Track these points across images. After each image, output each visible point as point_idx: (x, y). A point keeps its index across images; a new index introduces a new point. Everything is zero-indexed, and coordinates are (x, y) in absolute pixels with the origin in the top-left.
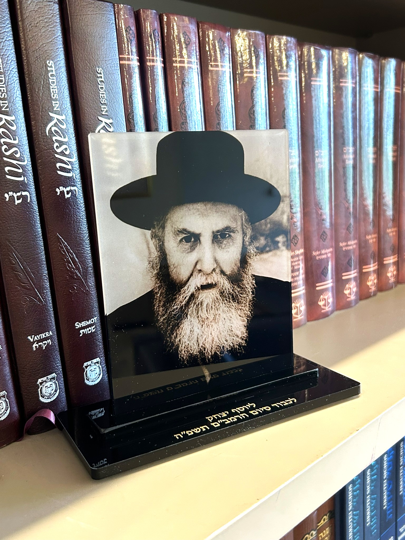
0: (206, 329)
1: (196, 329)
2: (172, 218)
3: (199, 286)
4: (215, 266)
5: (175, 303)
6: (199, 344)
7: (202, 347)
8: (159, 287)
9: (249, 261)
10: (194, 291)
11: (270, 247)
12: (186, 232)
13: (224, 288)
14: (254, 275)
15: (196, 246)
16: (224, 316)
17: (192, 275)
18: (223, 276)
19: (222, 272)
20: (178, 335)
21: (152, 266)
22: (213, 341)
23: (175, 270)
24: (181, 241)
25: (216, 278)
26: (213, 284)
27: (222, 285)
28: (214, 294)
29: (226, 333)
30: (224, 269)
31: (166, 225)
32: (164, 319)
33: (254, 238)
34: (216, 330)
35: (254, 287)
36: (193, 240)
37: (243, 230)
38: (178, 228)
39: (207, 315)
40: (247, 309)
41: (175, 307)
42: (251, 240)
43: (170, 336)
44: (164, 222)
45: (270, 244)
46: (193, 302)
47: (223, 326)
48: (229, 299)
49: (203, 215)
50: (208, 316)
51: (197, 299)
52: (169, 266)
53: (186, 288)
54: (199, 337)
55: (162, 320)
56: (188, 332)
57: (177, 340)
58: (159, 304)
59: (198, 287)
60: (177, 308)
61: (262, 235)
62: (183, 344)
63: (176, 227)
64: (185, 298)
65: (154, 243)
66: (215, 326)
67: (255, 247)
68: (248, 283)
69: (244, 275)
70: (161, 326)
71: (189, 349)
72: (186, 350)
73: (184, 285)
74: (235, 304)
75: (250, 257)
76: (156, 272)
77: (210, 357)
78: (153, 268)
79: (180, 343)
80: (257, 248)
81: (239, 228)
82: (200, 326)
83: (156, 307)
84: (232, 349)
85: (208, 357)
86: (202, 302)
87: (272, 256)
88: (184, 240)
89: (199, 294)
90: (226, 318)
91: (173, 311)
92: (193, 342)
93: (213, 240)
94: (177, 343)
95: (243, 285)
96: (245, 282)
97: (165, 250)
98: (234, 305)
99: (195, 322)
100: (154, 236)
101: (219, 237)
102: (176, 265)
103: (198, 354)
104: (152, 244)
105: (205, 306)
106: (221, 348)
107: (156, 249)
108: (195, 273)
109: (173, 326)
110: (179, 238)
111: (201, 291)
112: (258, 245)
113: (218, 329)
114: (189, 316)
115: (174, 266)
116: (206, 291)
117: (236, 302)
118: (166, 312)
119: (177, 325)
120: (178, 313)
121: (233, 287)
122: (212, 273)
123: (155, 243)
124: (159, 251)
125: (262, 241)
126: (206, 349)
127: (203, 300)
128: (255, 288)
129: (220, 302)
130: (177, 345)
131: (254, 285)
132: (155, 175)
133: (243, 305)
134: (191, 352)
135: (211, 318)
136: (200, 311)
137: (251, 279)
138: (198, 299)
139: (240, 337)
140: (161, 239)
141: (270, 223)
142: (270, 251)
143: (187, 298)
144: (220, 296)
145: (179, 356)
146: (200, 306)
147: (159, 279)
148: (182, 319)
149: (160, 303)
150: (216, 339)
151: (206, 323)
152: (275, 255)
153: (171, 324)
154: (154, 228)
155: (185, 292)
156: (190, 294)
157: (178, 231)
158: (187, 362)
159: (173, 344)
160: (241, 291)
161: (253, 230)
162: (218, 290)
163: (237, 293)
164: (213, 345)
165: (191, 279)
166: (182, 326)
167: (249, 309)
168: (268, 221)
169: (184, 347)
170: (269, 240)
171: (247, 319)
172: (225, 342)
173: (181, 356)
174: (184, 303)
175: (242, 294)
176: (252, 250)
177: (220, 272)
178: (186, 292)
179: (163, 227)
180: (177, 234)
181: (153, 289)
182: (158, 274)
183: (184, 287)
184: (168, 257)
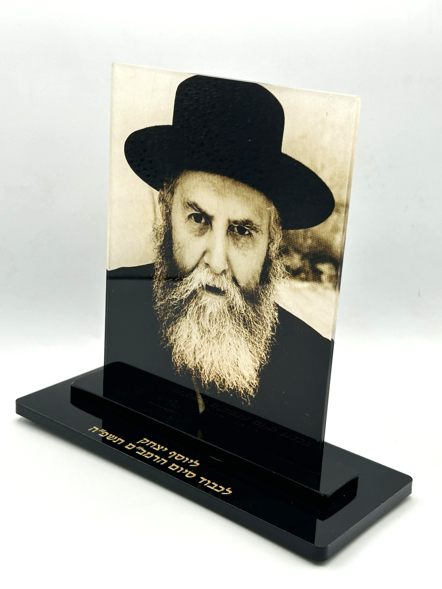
0: (206, 345)
1: (194, 337)
2: (183, 185)
3: (204, 285)
4: (226, 267)
5: (175, 292)
6: (195, 358)
7: (199, 364)
8: (160, 263)
9: (273, 280)
10: (198, 287)
11: (307, 273)
12: (197, 207)
13: (234, 302)
14: (278, 305)
15: (206, 232)
16: (230, 339)
17: (197, 265)
18: (235, 286)
19: (235, 280)
20: (174, 333)
21: (156, 235)
22: (212, 364)
23: (179, 250)
24: (190, 217)
25: (225, 283)
26: (220, 290)
27: (232, 297)
28: (221, 304)
29: (229, 364)
30: (238, 277)
31: (175, 190)
32: (161, 305)
33: (284, 251)
34: (217, 352)
35: (275, 321)
36: (203, 221)
37: (269, 234)
38: (189, 200)
39: (209, 327)
40: (262, 348)
41: (174, 297)
42: (279, 253)
43: (165, 329)
44: (173, 187)
45: (307, 269)
46: (195, 301)
47: (227, 352)
48: (239, 320)
49: (219, 193)
50: (210, 329)
51: (200, 300)
52: (174, 244)
53: (188, 279)
54: (196, 349)
55: (159, 305)
56: (185, 336)
57: (173, 338)
58: (158, 285)
59: (202, 286)
60: (176, 299)
61: (298, 251)
62: (178, 347)
63: (186, 197)
64: (187, 291)
65: (161, 208)
66: (217, 346)
67: (284, 265)
68: (268, 312)
69: (263, 297)
70: (157, 311)
72: (181, 356)
73: (187, 274)
74: (246, 332)
75: (275, 276)
76: (159, 244)
77: (206, 382)
78: (157, 238)
79: (175, 344)
80: (288, 268)
81: (264, 228)
82: (199, 337)
83: (155, 286)
84: (235, 390)
85: (204, 381)
86: (205, 307)
87: (309, 289)
88: (193, 218)
89: (202, 294)
90: (232, 344)
91: (172, 300)
92: (189, 350)
93: (227, 231)
94: (171, 342)
95: (261, 311)
96: (263, 308)
97: (171, 221)
98: (244, 332)
99: (195, 327)
100: (162, 200)
101: (236, 229)
102: (181, 245)
103: (193, 369)
104: (159, 207)
105: (208, 312)
106: (221, 379)
107: (162, 216)
108: (201, 266)
109: (170, 318)
110: (189, 213)
111: (205, 292)
112: (289, 263)
113: (221, 352)
114: (188, 315)
115: (179, 246)
116: (210, 294)
117: (247, 329)
118: (164, 298)
119: (173, 321)
120: (176, 306)
121: (246, 308)
122: (221, 274)
123: (162, 209)
124: (164, 220)
125: (296, 261)
126: (203, 370)
127: (206, 304)
128: (276, 323)
129: (226, 317)
130: (171, 344)
131: (275, 319)
132: (171, 126)
133: (257, 339)
134: (186, 363)
135: (214, 333)
136: (201, 317)
137: (273, 308)
138: (201, 301)
139: (247, 380)
140: (168, 207)
141: (311, 237)
142: (306, 280)
143: (189, 293)
144: (228, 310)
145: (173, 359)
146: (202, 310)
147: (161, 254)
148: (180, 316)
149: (159, 284)
150: (216, 364)
151: (206, 336)
152: (315, 290)
153: (168, 315)
154: (163, 190)
155: (187, 284)
156: (192, 289)
157: (188, 203)
158: (180, 371)
159: (167, 341)
160: (257, 318)
161: (285, 237)
162: (226, 301)
163: (251, 318)
164: (212, 370)
165: (196, 270)
166: (179, 324)
167: (265, 350)
168: (309, 234)
169: (179, 352)
170: (307, 264)
171: (260, 362)
172: (227, 375)
173: (174, 360)
174: (184, 297)
175: (257, 323)
176: (279, 266)
177: (231, 278)
178: (189, 285)
179: (173, 193)
180: (186, 206)
181: (154, 263)
182: (161, 247)
183: (187, 276)
184: (173, 231)
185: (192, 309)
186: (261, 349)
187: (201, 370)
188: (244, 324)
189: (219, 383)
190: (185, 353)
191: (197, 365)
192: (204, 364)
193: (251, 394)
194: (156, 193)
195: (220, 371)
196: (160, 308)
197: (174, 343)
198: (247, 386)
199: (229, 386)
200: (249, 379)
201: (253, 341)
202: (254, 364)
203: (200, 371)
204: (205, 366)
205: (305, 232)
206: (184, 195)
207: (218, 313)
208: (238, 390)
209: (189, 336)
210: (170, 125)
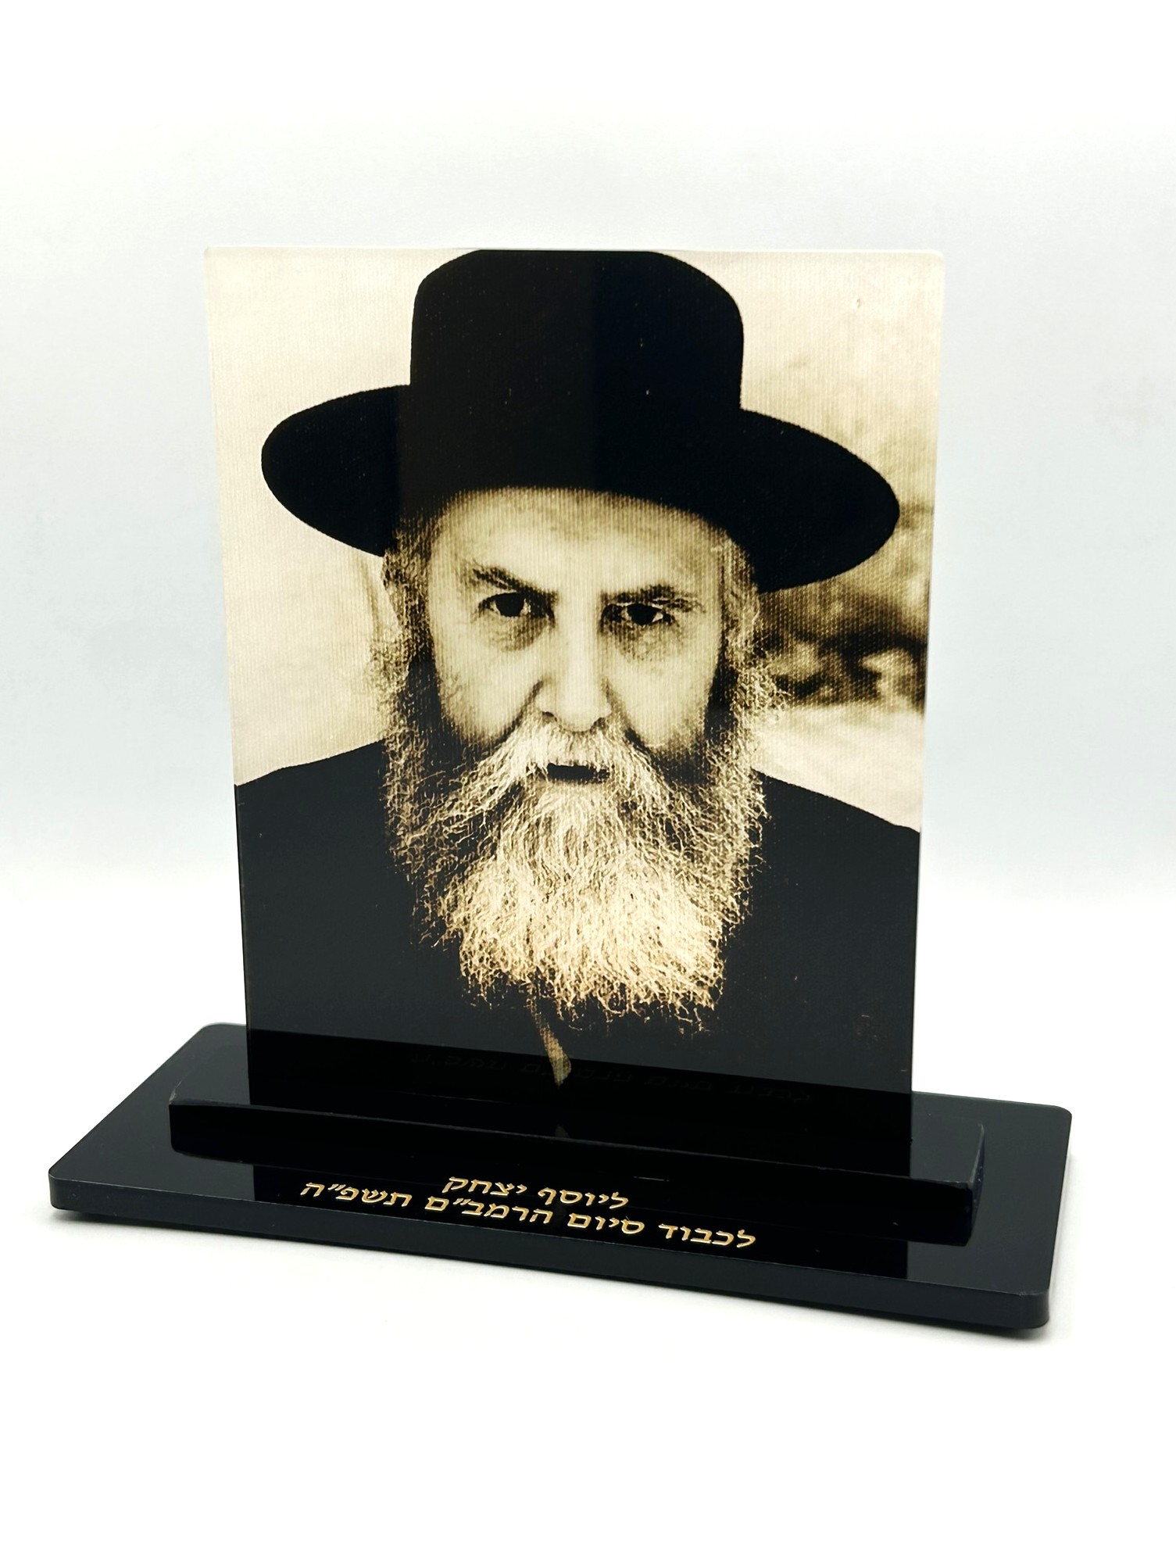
0: (562, 912)
1: (523, 900)
2: (456, 530)
3: (543, 766)
4: (606, 711)
5: (456, 800)
6: (532, 952)
7: (543, 963)
8: (402, 736)
9: (744, 719)
10: (524, 776)
11: (836, 684)
12: (504, 579)
13: (635, 793)
14: (761, 776)
15: (539, 634)
16: (632, 885)
17: (517, 723)
18: (634, 752)
19: (633, 737)
20: (461, 904)
21: (385, 668)
22: (584, 957)
23: (459, 695)
24: (485, 605)
25: (606, 751)
26: (593, 769)
27: (628, 780)
28: (597, 805)
29: (634, 944)
30: (641, 729)
31: (434, 546)
32: (416, 842)
33: (767, 644)
34: (596, 923)
35: (757, 815)
36: (526, 609)
37: (724, 608)
38: (477, 564)
39: (566, 867)
40: (726, 887)
41: (454, 813)
42: (755, 649)
43: (433, 897)
44: (428, 538)
45: (838, 674)
46: (519, 811)
47: (625, 918)
48: (655, 833)
49: (567, 532)
50: (569, 871)
51: (534, 805)
52: (441, 681)
53: (494, 760)
54: (532, 928)
55: (409, 843)
56: (496, 903)
57: (457, 917)
58: (402, 792)
59: (538, 769)
60: (460, 818)
61: (806, 636)
62: (478, 935)
63: (469, 558)
64: (492, 792)
65: (392, 597)
66: (594, 909)
67: (773, 677)
68: (735, 798)
69: (718, 764)
70: (404, 858)
71: (498, 955)
72: (487, 956)
73: (488, 749)
74: (676, 857)
75: (747, 707)
76: (394, 688)
77: (569, 1004)
78: (387, 675)
79: (467, 930)
80: (782, 682)
81: (709, 597)
82: (539, 897)
83: (390, 798)
84: (656, 1003)
85: (564, 1003)
86: (549, 821)
87: (844, 720)
88: (494, 606)
89: (540, 789)
90: (637, 894)
91: (447, 823)
92: (511, 938)
93: (601, 623)
94: (455, 926)
95: (713, 797)
96: (720, 789)
97: (427, 625)
98: (671, 858)
99: (523, 877)
100: (394, 576)
101: (626, 615)
102: (463, 680)
103: (528, 981)
104: (387, 598)
105: (560, 832)
106: (612, 988)
107: (398, 617)
108: (529, 721)
109: (444, 869)
110: (480, 597)
111: (548, 783)
112: (784, 670)
113: (607, 922)
114: (500, 852)
115: (458, 683)
116: (565, 786)
117: (680, 849)
118: (424, 821)
119: (459, 872)
120: (462, 835)
121: (672, 798)
122: (592, 731)
123: (396, 599)
124: (407, 627)
125: (804, 660)
126: (558, 976)
127: (553, 813)
128: (761, 819)
129: (617, 834)
130: (455, 933)
131: (757, 809)
132: (406, 386)
133: (709, 868)
134: (505, 970)
135: (582, 879)
136: (542, 847)
137: (749, 786)
138: (537, 807)
139: (690, 972)
140: (416, 590)
141: (841, 598)
142: (837, 699)
143: (498, 795)
144: (621, 815)
145: (463, 968)
146: (541, 830)
147: (405, 712)
148: (477, 857)
149: (405, 789)
150: (595, 952)
151: (560, 891)
152: (860, 720)
153: (439, 861)
154: (395, 550)
155: (490, 774)
156: (507, 783)
157: (477, 572)
158: (487, 996)
159: (442, 927)
160: (705, 817)
161: (766, 611)
162: (613, 794)
163: (687, 821)
164: (584, 970)
165: (515, 735)
166: (475, 877)
167: (734, 890)
168: (835, 590)
169: (481, 948)
170: (836, 662)
171: (724, 921)
172: (631, 973)
173: (466, 971)
174: (485, 807)
175: (706, 830)
176: (757, 681)
177: (623, 735)
178: (496, 774)
179: (426, 554)
180: (472, 581)
181: (384, 740)
182: (401, 696)
183: (489, 755)
184: (437, 649)
185: (512, 831)
186: (725, 890)
187: (553, 978)
188: (670, 840)
189: (608, 998)
190: (499, 946)
191: (538, 969)
192: (558, 961)
193: (704, 1003)
194: (376, 564)
195: (609, 968)
196: (412, 850)
197: (463, 928)
198: (692, 986)
199: (637, 998)
200: (695, 969)
201: (698, 875)
202: (706, 929)
203: (548, 981)
204: (563, 966)
205: (824, 588)
206: (461, 555)
207: (590, 828)
208: (665, 1003)
209: (507, 902)
210: (403, 384)
